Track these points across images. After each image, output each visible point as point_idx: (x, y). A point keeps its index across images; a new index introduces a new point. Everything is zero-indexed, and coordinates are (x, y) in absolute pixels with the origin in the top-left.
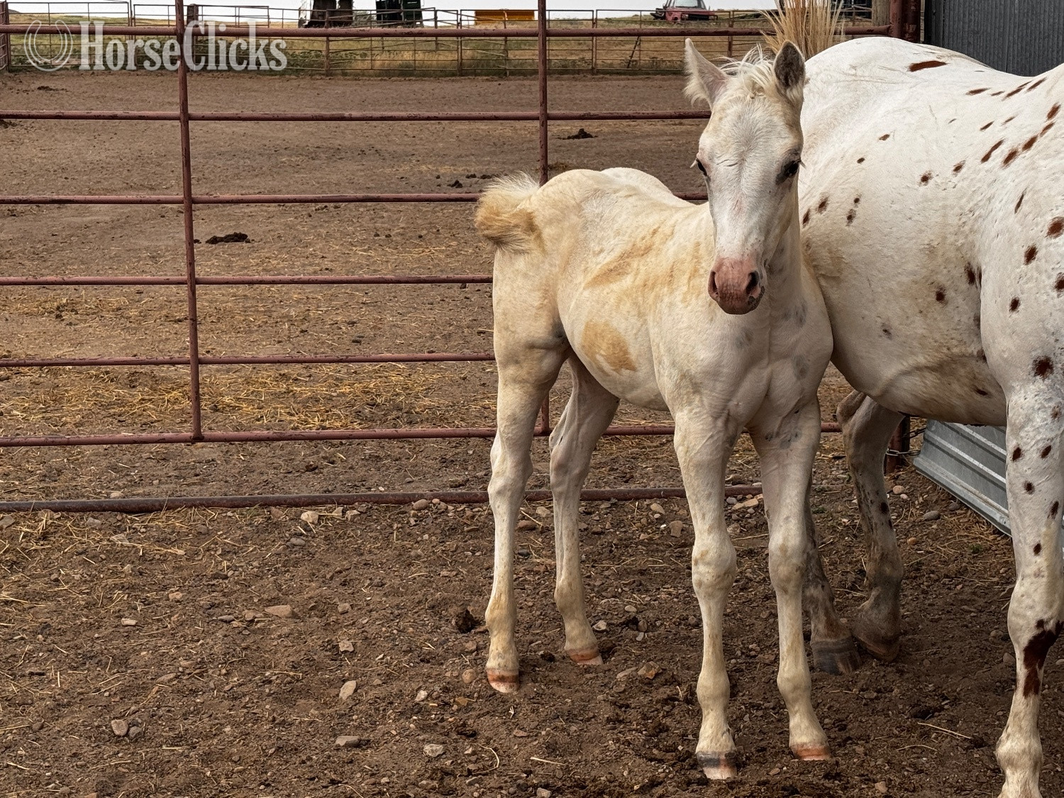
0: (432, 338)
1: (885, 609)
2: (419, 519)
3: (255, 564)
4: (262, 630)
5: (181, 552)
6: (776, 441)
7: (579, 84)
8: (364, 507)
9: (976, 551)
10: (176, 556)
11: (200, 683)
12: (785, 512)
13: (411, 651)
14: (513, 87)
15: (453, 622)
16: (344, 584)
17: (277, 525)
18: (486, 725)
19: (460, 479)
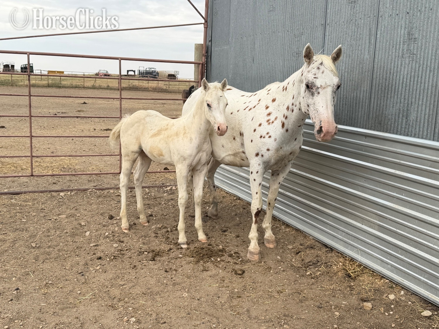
0: (72, 152)
1: (215, 209)
2: (90, 194)
3: (52, 206)
4: (59, 221)
5: (30, 204)
6: (199, 171)
7: (80, 91)
8: (76, 192)
9: (223, 197)
10: (29, 205)
11: (49, 234)
12: (199, 187)
13: (100, 224)
14: (63, 91)
15: (107, 217)
16: (76, 210)
17: (54, 197)
18: (125, 239)
19: (95, 185)
